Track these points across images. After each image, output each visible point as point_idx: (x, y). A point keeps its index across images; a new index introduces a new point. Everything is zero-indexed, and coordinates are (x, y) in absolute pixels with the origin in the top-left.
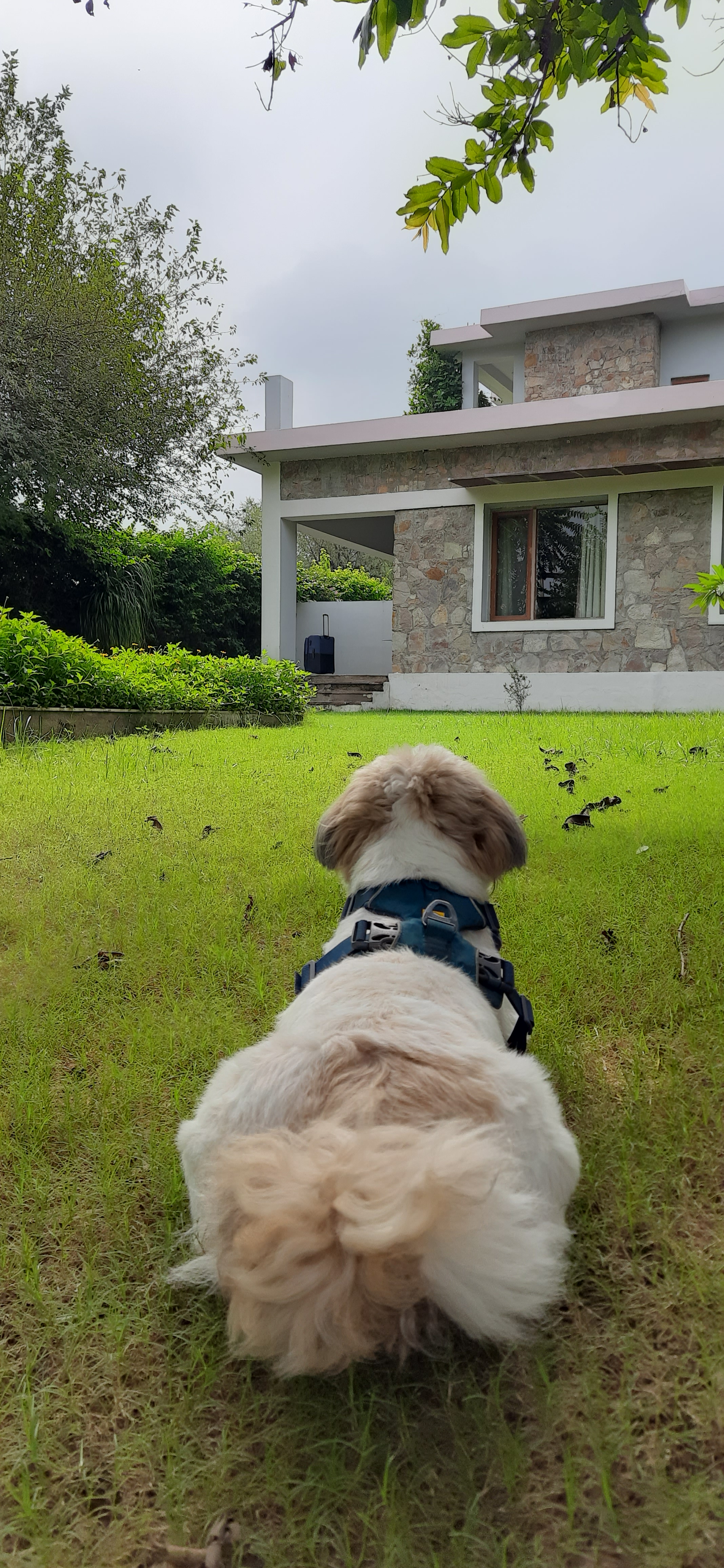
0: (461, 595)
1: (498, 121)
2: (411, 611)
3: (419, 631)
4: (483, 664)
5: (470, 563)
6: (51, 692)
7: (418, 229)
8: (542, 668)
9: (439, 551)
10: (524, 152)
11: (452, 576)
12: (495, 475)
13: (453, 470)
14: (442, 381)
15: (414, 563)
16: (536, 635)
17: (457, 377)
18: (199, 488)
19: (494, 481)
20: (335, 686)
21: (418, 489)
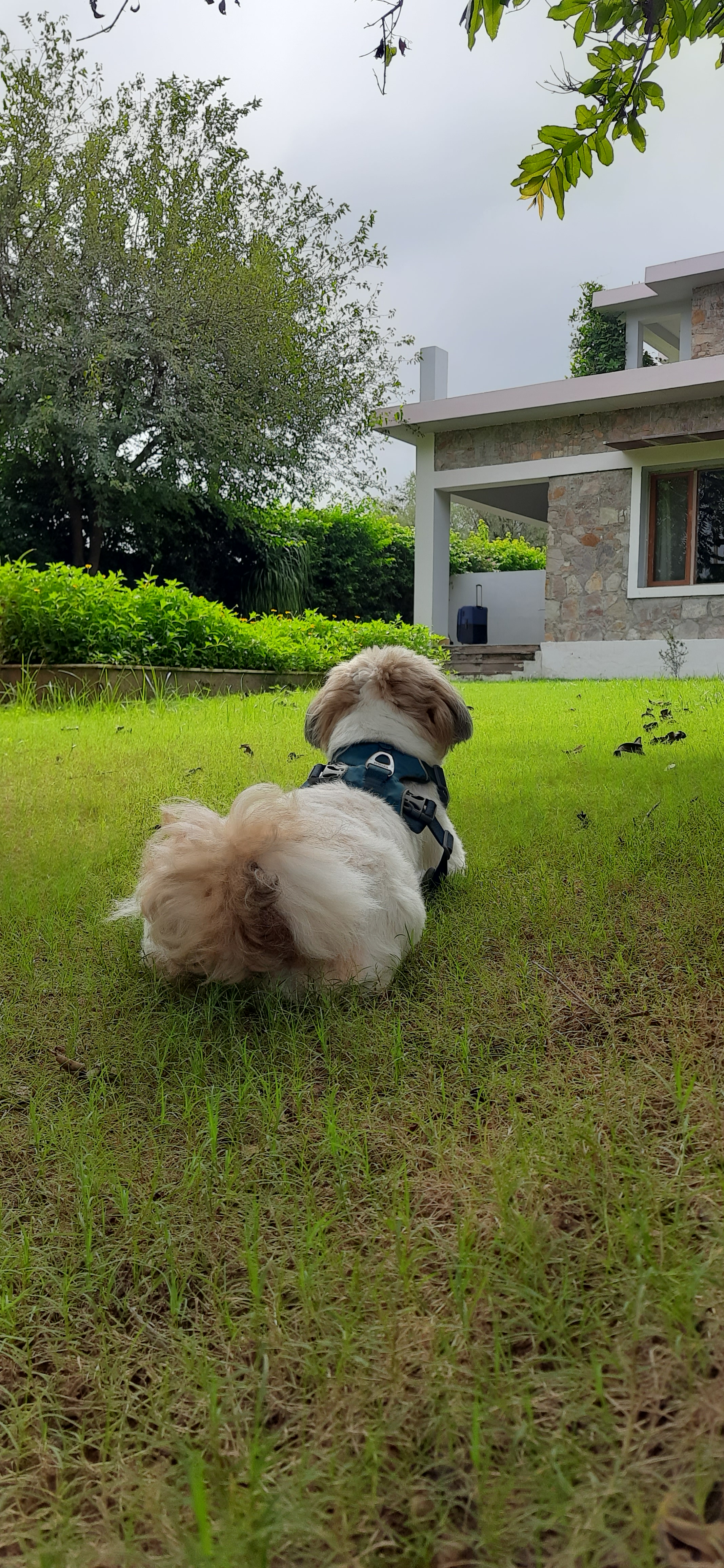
0: (617, 561)
1: (605, 86)
2: (565, 578)
3: (572, 598)
4: (639, 631)
5: (626, 528)
6: (192, 654)
7: (533, 198)
8: (702, 635)
9: (594, 517)
10: (634, 113)
11: (608, 542)
12: (652, 437)
13: (610, 434)
14: (604, 343)
15: (568, 529)
16: (696, 600)
17: (621, 338)
18: (354, 465)
19: (652, 443)
20: (486, 656)
21: (573, 454)
